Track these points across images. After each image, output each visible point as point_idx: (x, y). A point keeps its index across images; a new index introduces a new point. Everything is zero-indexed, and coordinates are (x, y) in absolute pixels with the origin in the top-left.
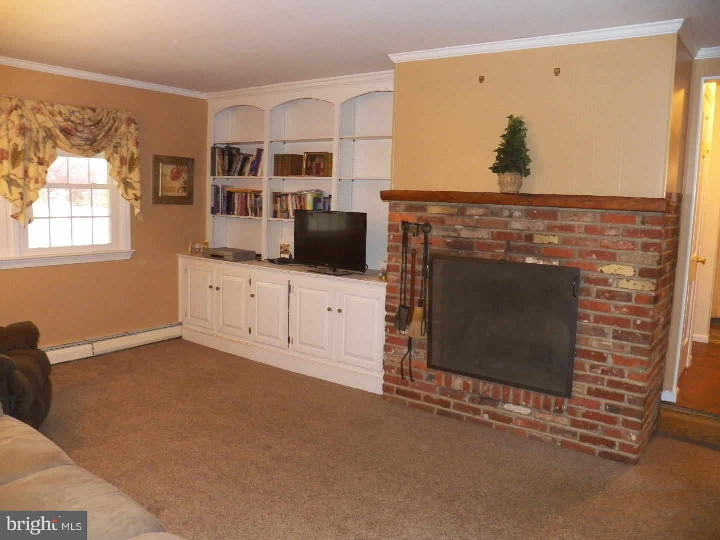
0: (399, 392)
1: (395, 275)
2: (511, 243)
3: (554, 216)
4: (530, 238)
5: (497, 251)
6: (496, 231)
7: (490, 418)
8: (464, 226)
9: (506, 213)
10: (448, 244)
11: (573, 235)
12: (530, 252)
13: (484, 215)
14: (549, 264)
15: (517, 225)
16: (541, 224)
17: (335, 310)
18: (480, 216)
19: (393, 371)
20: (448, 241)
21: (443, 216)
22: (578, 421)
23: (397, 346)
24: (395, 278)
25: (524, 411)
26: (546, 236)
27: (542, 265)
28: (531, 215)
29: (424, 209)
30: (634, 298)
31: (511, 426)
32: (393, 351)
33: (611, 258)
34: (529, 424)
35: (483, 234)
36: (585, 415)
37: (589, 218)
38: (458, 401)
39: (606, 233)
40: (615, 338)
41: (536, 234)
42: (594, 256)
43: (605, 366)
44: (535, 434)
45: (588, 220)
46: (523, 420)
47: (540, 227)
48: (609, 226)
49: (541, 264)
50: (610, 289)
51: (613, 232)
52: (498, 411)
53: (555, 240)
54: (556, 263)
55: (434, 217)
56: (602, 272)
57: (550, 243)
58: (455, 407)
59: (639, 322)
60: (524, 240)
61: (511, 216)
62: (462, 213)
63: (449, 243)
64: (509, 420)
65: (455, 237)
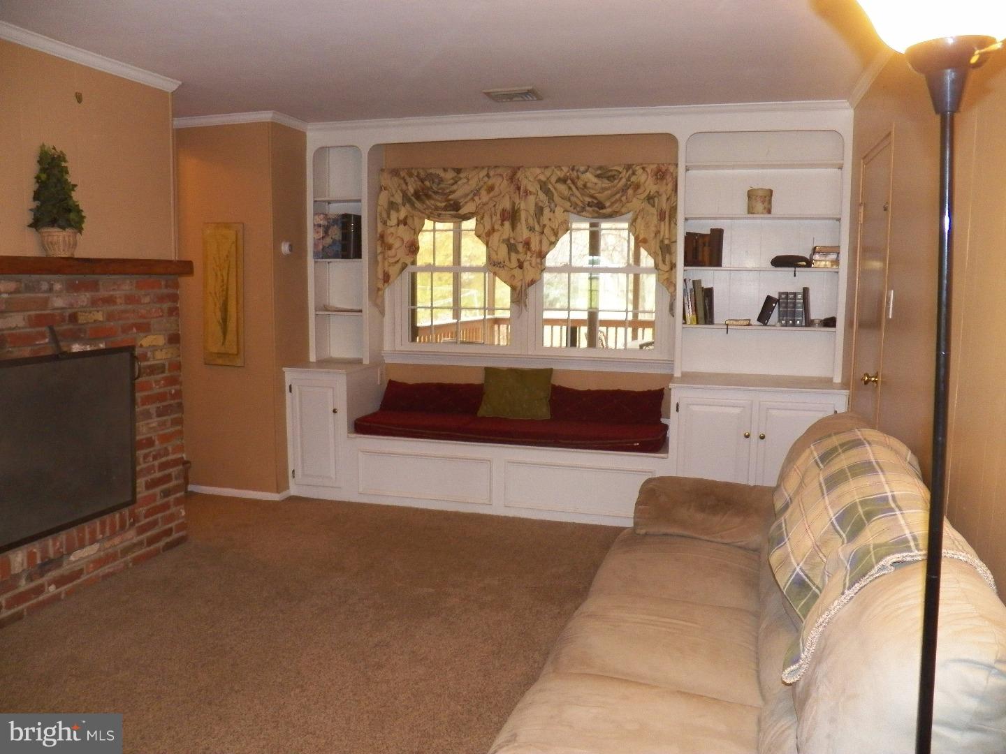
2: (56, 328)
3: (94, 286)
4: (73, 318)
5: (38, 342)
6: (32, 313)
7: (57, 587)
9: (45, 286)
11: (115, 307)
12: (76, 338)
13: (17, 291)
14: (96, 348)
15: (58, 302)
16: (84, 298)
18: (9, 293)
22: (142, 526)
25: (91, 551)
26: (90, 312)
27: (89, 351)
28: (72, 288)
30: (167, 367)
31: (84, 578)
33: (145, 328)
34: (99, 562)
35: (17, 321)
36: (148, 515)
38: (9, 594)
39: (142, 301)
40: (159, 416)
41: (81, 312)
42: (135, 330)
43: (154, 450)
44: (107, 571)
45: (127, 287)
46: (93, 562)
47: (83, 301)
48: (143, 293)
49: (89, 349)
50: (149, 363)
51: (147, 300)
52: (65, 569)
53: (99, 316)
54: (102, 346)
56: (142, 346)
57: (95, 321)
59: (173, 392)
60: (67, 322)
61: (51, 290)
64: (79, 573)
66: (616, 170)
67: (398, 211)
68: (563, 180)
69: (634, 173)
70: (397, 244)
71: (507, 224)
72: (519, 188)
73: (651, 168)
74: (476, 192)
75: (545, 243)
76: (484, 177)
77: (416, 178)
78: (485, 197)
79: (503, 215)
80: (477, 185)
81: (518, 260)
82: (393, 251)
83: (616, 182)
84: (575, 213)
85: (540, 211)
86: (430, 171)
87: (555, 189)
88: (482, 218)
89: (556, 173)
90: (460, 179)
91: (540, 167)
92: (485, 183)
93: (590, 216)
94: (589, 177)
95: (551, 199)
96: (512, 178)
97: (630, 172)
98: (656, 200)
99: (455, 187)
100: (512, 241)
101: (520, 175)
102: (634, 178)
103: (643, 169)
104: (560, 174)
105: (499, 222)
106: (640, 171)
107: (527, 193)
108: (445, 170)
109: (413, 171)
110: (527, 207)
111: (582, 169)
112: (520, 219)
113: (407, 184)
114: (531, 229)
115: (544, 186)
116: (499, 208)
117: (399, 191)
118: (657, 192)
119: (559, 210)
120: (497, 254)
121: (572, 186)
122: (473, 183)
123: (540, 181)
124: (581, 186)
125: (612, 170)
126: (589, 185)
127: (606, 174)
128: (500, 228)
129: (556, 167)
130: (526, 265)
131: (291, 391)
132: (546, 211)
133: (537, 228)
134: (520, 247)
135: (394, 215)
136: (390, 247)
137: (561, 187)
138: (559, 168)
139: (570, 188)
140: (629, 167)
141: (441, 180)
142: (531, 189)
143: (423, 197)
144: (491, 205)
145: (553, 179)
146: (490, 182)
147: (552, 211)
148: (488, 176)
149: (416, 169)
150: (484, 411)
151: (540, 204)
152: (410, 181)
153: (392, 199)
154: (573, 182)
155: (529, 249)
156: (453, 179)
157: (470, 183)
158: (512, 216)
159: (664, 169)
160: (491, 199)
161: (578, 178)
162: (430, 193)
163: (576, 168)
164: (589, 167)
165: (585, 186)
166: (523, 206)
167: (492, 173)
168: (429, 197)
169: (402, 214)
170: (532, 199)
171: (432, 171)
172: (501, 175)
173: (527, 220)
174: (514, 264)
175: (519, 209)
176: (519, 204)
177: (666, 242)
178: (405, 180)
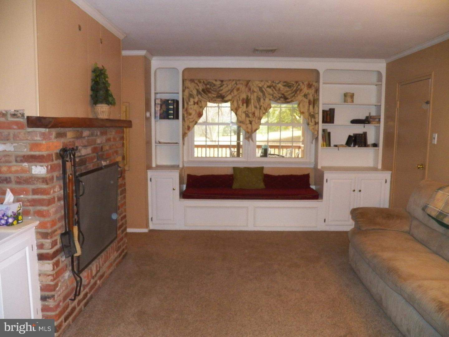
0: (66, 319)
3: (106, 133)
4: (102, 148)
5: (94, 161)
6: (93, 146)
7: (100, 281)
8: (82, 146)
9: (96, 133)
11: (111, 143)
12: (103, 159)
13: (89, 136)
14: (107, 164)
16: (104, 139)
19: (61, 304)
21: (74, 139)
22: (118, 248)
24: (53, 209)
26: (106, 146)
28: (102, 134)
29: (65, 135)
32: (59, 284)
33: (117, 153)
35: (89, 150)
38: (89, 286)
40: (121, 195)
45: (113, 134)
51: (118, 139)
53: (108, 148)
55: (70, 142)
57: (107, 150)
58: (90, 292)
60: (101, 151)
62: (81, 136)
65: (80, 156)
66: (292, 83)
67: (194, 98)
68: (269, 87)
69: (299, 85)
70: (194, 113)
71: (245, 105)
72: (250, 89)
73: (306, 83)
74: (232, 91)
75: (261, 113)
76: (234, 84)
77: (203, 84)
78: (235, 92)
79: (243, 101)
80: (231, 88)
81: (250, 121)
82: (192, 116)
83: (292, 88)
84: (274, 101)
85: (259, 100)
86: (209, 81)
87: (266, 90)
88: (233, 102)
89: (266, 84)
90: (224, 85)
91: (259, 81)
92: (235, 87)
93: (281, 102)
94: (280, 86)
95: (264, 94)
96: (247, 85)
97: (298, 84)
98: (308, 96)
99: (221, 88)
100: (247, 112)
101: (250, 84)
102: (299, 87)
103: (303, 83)
104: (269, 84)
105: (241, 104)
106: (301, 84)
107: (254, 92)
108: (216, 80)
109: (201, 80)
110: (253, 98)
111: (277, 82)
112: (251, 103)
113: (198, 86)
114: (256, 107)
115: (261, 89)
116: (241, 98)
117: (195, 89)
118: (308, 93)
119: (267, 100)
120: (241, 118)
121: (273, 89)
122: (230, 87)
123: (259, 87)
124: (278, 90)
125: (290, 83)
126: (281, 89)
127: (288, 85)
128: (242, 106)
129: (266, 81)
130: (253, 123)
131: (151, 181)
132: (262, 100)
133: (258, 107)
134: (250, 115)
135: (192, 100)
136: (190, 114)
137: (268, 89)
138: (267, 81)
139: (273, 90)
140: (297, 82)
141: (215, 85)
142: (255, 90)
143: (207, 93)
144: (238, 96)
145: (265, 86)
146: (238, 87)
147: (265, 100)
148: (236, 83)
149: (202, 80)
150: (235, 186)
151: (259, 97)
152: (200, 85)
153: (191, 93)
154: (274, 88)
155: (254, 116)
156: (220, 84)
157: (229, 86)
158: (247, 102)
159: (311, 83)
160: (238, 94)
161: (276, 86)
162: (210, 90)
163: (274, 82)
164: (280, 81)
165: (279, 89)
166: (252, 97)
167: (238, 82)
168: (209, 92)
169: (196, 100)
170: (255, 94)
171: (211, 81)
172: (242, 84)
173: (254, 104)
174: (248, 122)
175: (250, 98)
176: (251, 96)
177: (312, 113)
178: (197, 85)
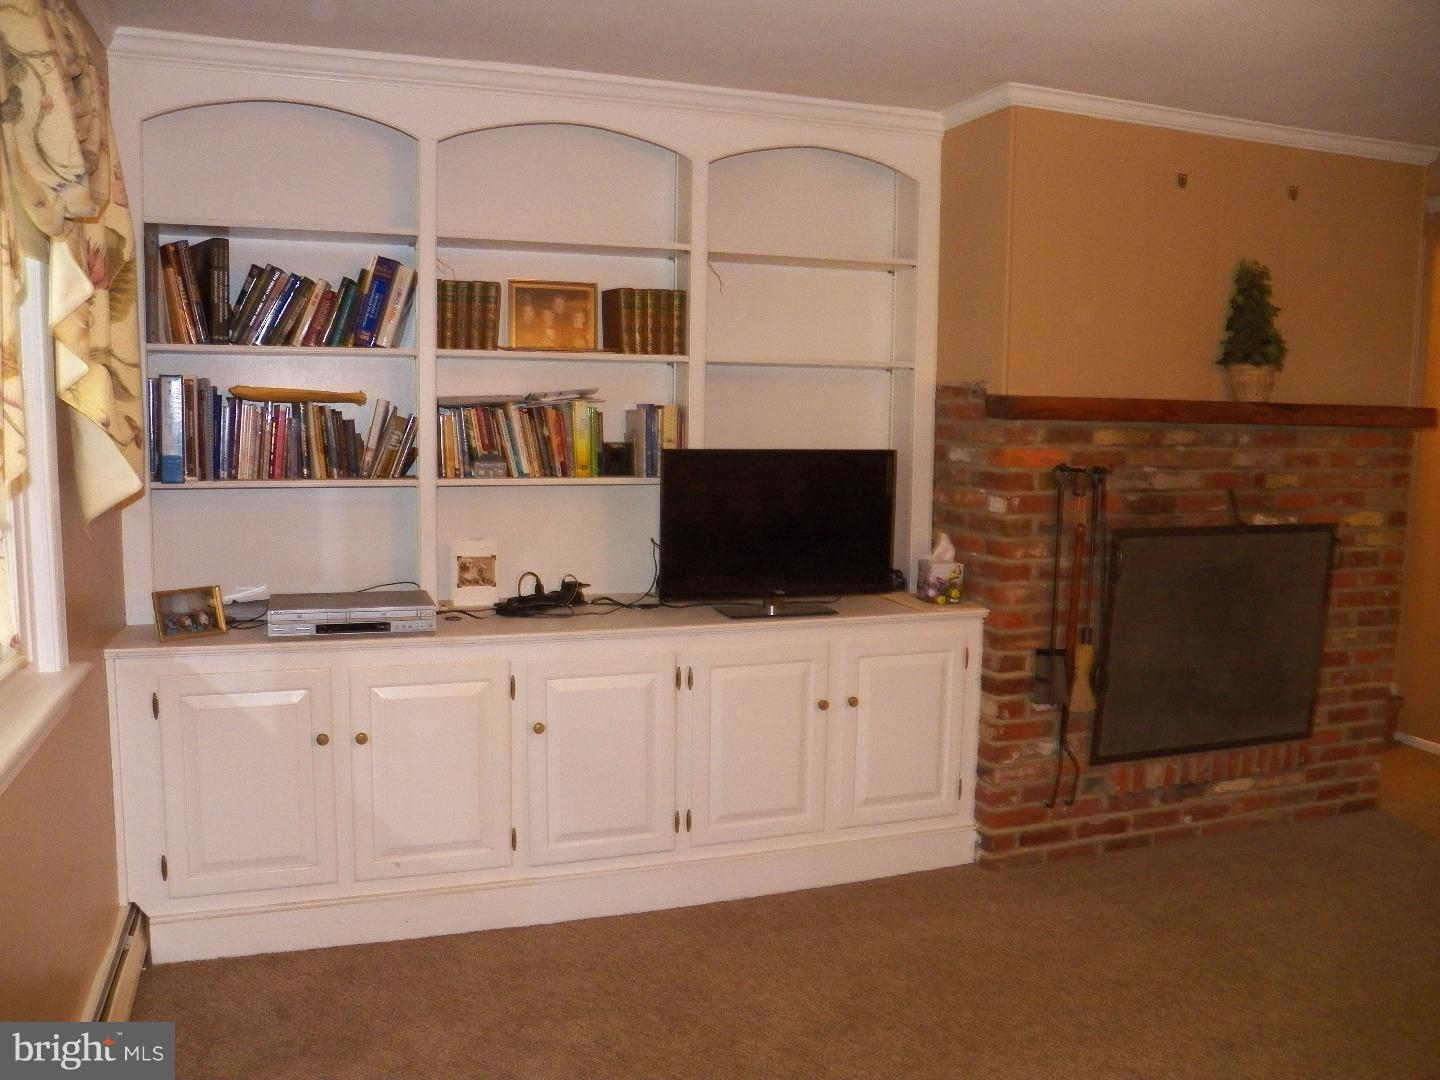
0: (1026, 840)
1: (1023, 587)
2: (1237, 492)
3: (1291, 441)
4: (1260, 481)
5: (1212, 509)
6: (1211, 471)
7: (1194, 819)
8: (1158, 467)
9: (1229, 438)
10: (1131, 506)
12: (1260, 506)
13: (1195, 444)
15: (1243, 460)
16: (1275, 456)
17: (838, 700)
18: (1186, 445)
19: (1014, 799)
20: (1132, 498)
21: (1122, 448)
23: (1022, 743)
24: (1020, 592)
25: (1241, 785)
27: (1276, 526)
28: (1263, 441)
29: (1086, 437)
30: (1382, 557)
31: (1229, 817)
32: (1015, 755)
34: (1251, 803)
35: (1191, 480)
36: (1326, 757)
37: (1335, 442)
38: (1139, 812)
39: (1356, 464)
41: (1271, 473)
42: (1341, 502)
43: (1348, 671)
44: (1259, 817)
46: (1242, 800)
47: (1275, 460)
48: (1359, 452)
49: (1275, 523)
50: (1355, 549)
52: (1206, 800)
53: (1294, 480)
54: (1293, 520)
55: (1103, 453)
56: (1348, 525)
58: (1138, 825)
59: (1386, 593)
61: (1235, 444)
62: (1156, 442)
63: (1133, 502)
64: (1222, 810)
65: (1145, 490)
